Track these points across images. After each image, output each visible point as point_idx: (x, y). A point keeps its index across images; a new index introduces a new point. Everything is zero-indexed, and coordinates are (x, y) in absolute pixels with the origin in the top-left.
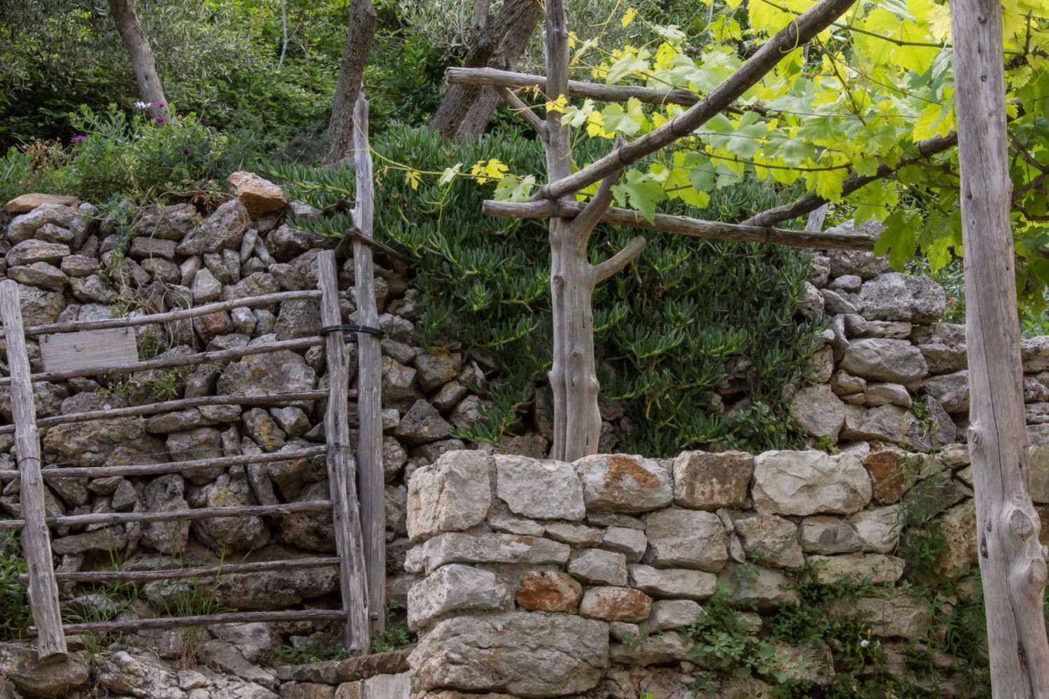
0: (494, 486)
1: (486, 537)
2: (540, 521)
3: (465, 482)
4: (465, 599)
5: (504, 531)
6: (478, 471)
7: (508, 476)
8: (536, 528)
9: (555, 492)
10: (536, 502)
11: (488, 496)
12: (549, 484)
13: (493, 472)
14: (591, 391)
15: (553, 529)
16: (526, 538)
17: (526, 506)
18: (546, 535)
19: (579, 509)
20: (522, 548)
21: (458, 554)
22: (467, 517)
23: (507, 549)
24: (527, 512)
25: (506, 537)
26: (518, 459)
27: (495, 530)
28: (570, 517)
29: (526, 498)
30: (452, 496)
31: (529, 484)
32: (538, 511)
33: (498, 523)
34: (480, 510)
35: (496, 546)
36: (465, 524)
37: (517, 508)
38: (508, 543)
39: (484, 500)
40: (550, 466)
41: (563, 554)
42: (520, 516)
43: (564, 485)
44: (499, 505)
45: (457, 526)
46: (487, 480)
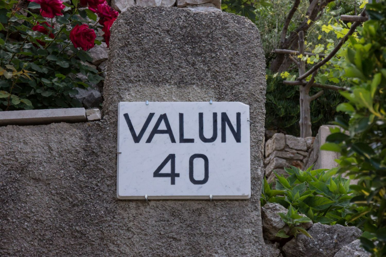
0: (286, 142)
1: (284, 152)
2: (296, 150)
3: (279, 140)
4: (279, 165)
5: (288, 151)
6: (282, 138)
7: (289, 140)
8: (295, 151)
9: (300, 144)
10: (295, 146)
11: (284, 143)
12: (298, 142)
13: (286, 139)
14: (309, 126)
15: (299, 152)
16: (293, 153)
17: (293, 146)
18: (298, 153)
19: (305, 148)
20: (292, 155)
21: (278, 155)
22: (280, 147)
23: (289, 155)
24: (294, 148)
25: (288, 153)
26: (291, 136)
27: (286, 151)
28: (303, 150)
29: (293, 145)
30: (276, 143)
31: (294, 141)
32: (296, 148)
33: (287, 149)
34: (282, 146)
35: (286, 155)
36: (279, 149)
37: (291, 146)
38: (289, 154)
39: (283, 144)
40: (299, 138)
41: (301, 158)
42: (292, 148)
43: (302, 142)
44: (287, 146)
45: (277, 149)
46: (284, 140)
